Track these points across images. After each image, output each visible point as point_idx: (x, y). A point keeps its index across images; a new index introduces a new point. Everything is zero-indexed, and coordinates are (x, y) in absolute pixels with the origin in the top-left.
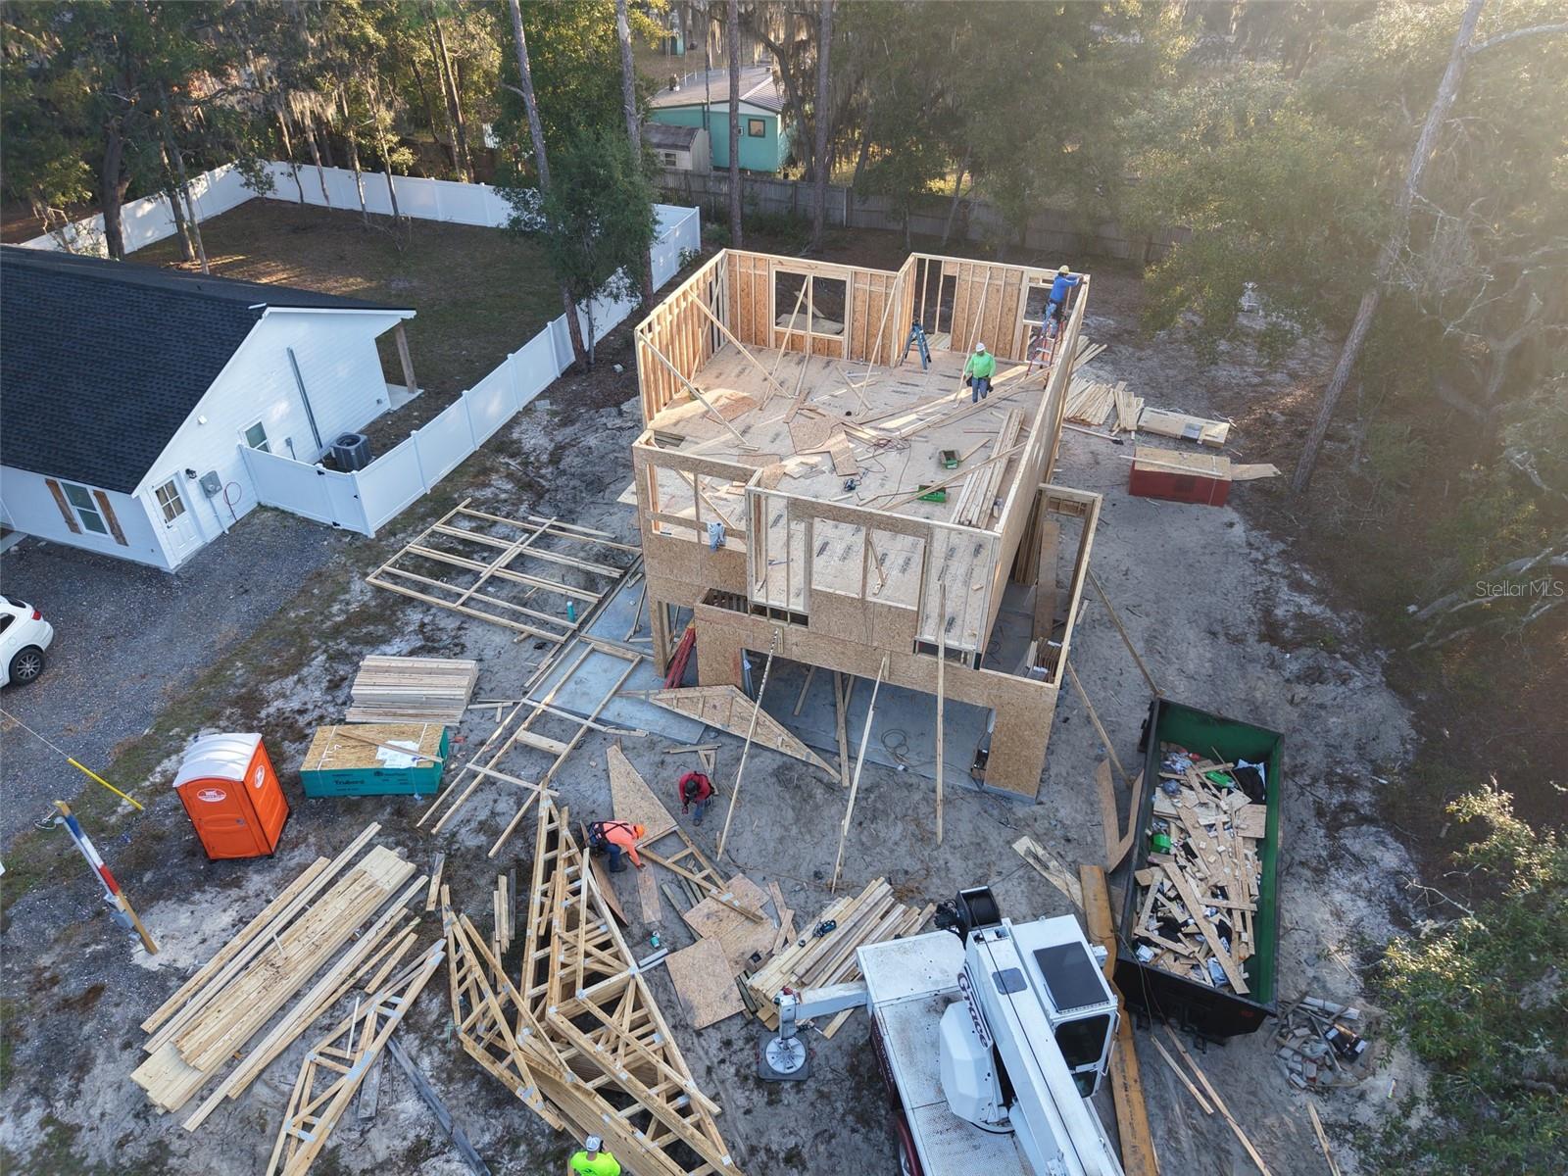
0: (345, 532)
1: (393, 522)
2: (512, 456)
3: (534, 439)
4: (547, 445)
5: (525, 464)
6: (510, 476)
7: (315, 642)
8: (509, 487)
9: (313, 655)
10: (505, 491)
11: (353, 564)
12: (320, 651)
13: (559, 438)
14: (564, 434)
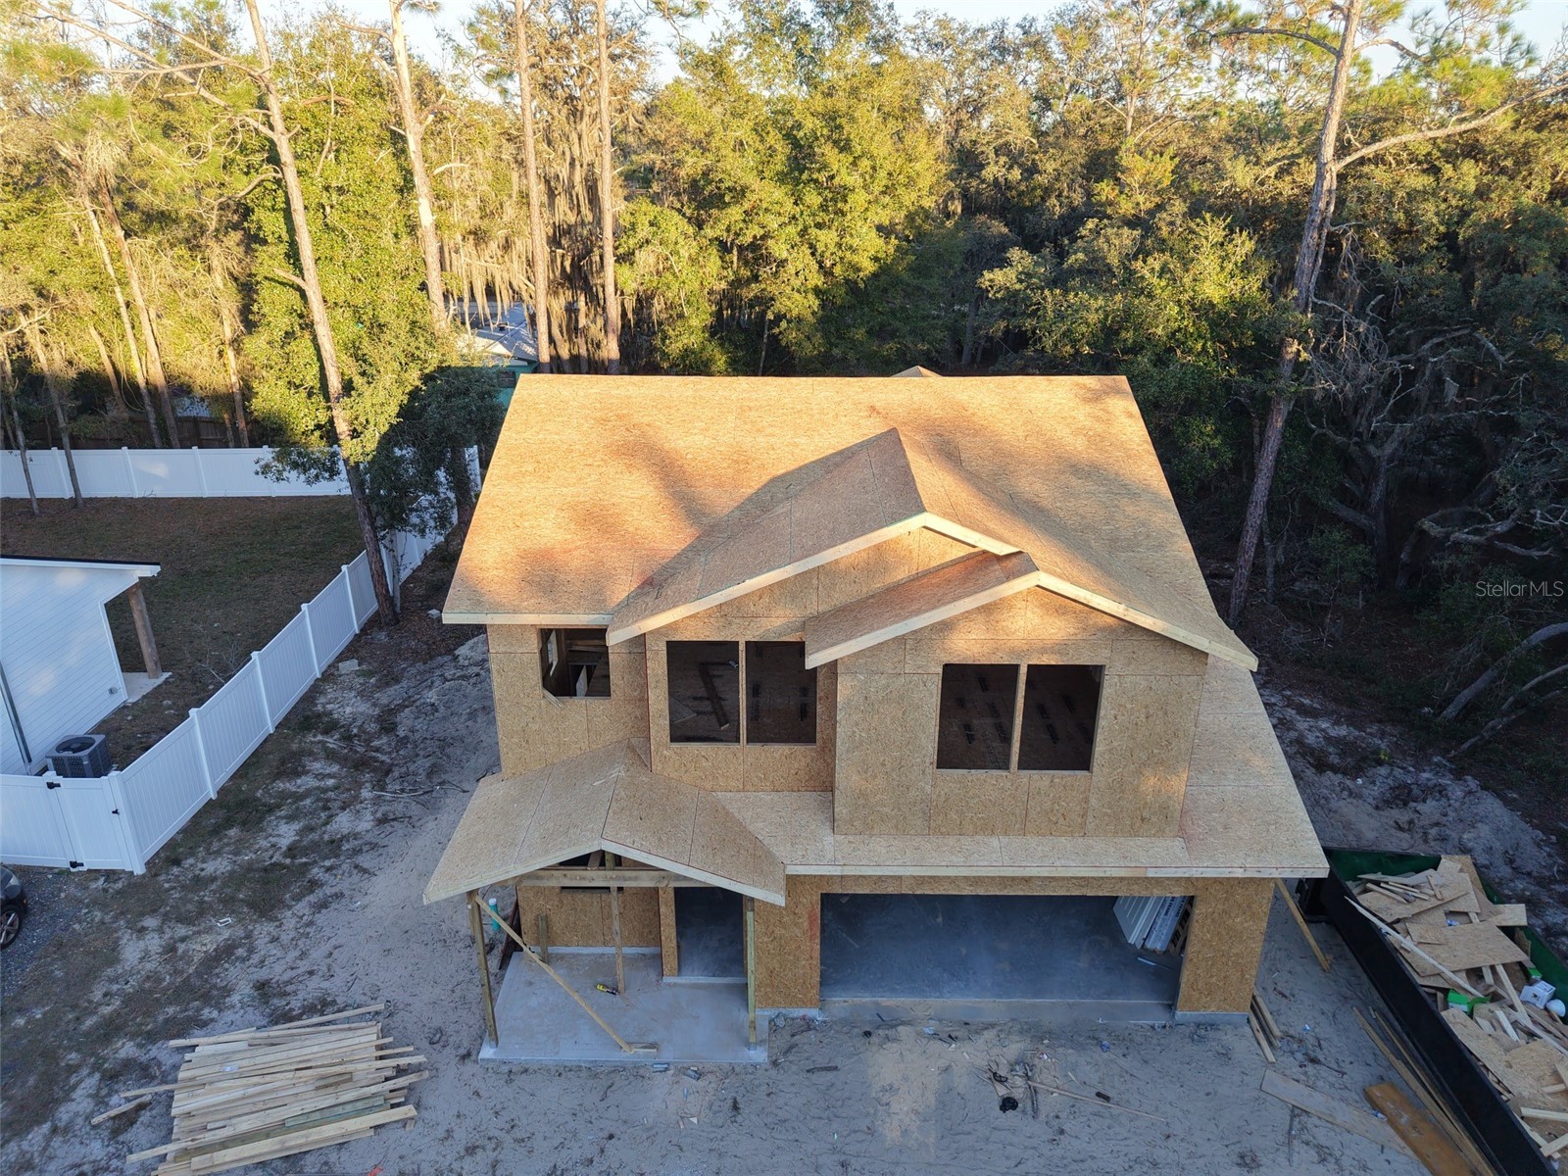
0: (94, 873)
1: (171, 845)
2: (326, 732)
3: (349, 706)
4: (370, 712)
5: (348, 738)
6: (331, 756)
7: (73, 1057)
8: (335, 768)
9: (73, 1080)
10: (330, 776)
11: (116, 919)
12: (85, 1071)
13: (384, 701)
14: (389, 696)
